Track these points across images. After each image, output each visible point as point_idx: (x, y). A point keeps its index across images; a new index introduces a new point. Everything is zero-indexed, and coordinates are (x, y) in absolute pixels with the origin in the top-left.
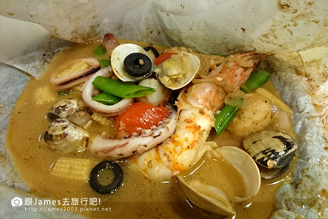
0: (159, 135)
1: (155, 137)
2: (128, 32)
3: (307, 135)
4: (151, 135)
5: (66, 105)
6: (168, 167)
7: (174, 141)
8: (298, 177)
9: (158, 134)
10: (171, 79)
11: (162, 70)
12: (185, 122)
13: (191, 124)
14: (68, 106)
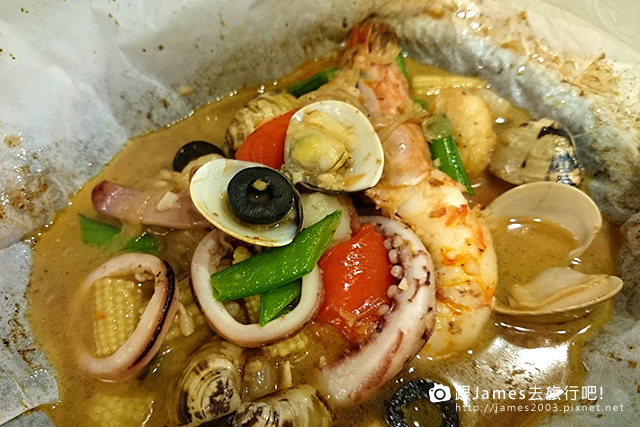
0: (429, 274)
1: (427, 283)
2: (106, 151)
3: (545, 98)
4: (418, 287)
5: (220, 383)
6: (481, 306)
7: (451, 262)
8: (595, 162)
9: (426, 275)
10: (337, 171)
11: (304, 168)
12: (435, 219)
13: (449, 213)
14: (224, 380)
